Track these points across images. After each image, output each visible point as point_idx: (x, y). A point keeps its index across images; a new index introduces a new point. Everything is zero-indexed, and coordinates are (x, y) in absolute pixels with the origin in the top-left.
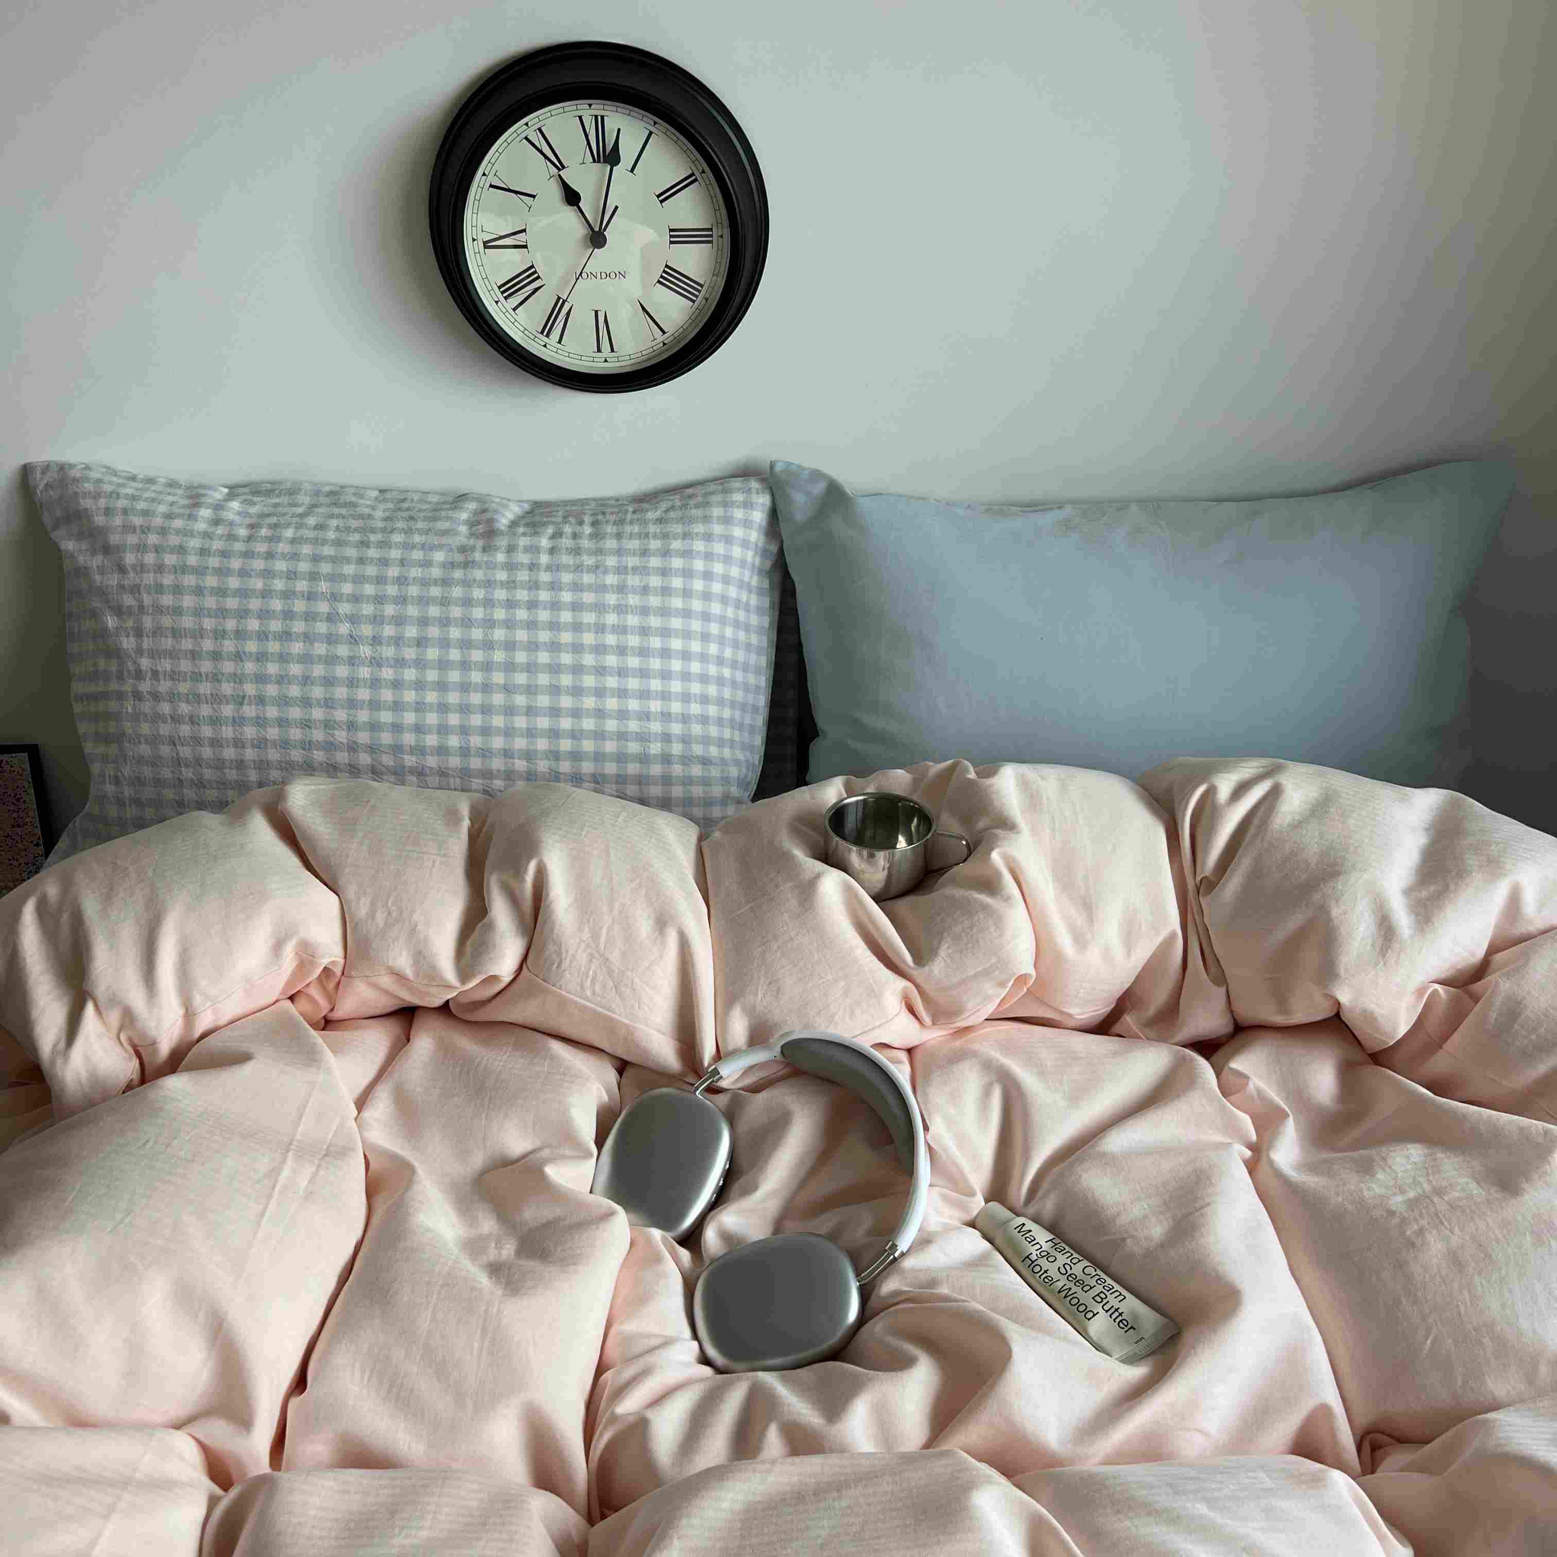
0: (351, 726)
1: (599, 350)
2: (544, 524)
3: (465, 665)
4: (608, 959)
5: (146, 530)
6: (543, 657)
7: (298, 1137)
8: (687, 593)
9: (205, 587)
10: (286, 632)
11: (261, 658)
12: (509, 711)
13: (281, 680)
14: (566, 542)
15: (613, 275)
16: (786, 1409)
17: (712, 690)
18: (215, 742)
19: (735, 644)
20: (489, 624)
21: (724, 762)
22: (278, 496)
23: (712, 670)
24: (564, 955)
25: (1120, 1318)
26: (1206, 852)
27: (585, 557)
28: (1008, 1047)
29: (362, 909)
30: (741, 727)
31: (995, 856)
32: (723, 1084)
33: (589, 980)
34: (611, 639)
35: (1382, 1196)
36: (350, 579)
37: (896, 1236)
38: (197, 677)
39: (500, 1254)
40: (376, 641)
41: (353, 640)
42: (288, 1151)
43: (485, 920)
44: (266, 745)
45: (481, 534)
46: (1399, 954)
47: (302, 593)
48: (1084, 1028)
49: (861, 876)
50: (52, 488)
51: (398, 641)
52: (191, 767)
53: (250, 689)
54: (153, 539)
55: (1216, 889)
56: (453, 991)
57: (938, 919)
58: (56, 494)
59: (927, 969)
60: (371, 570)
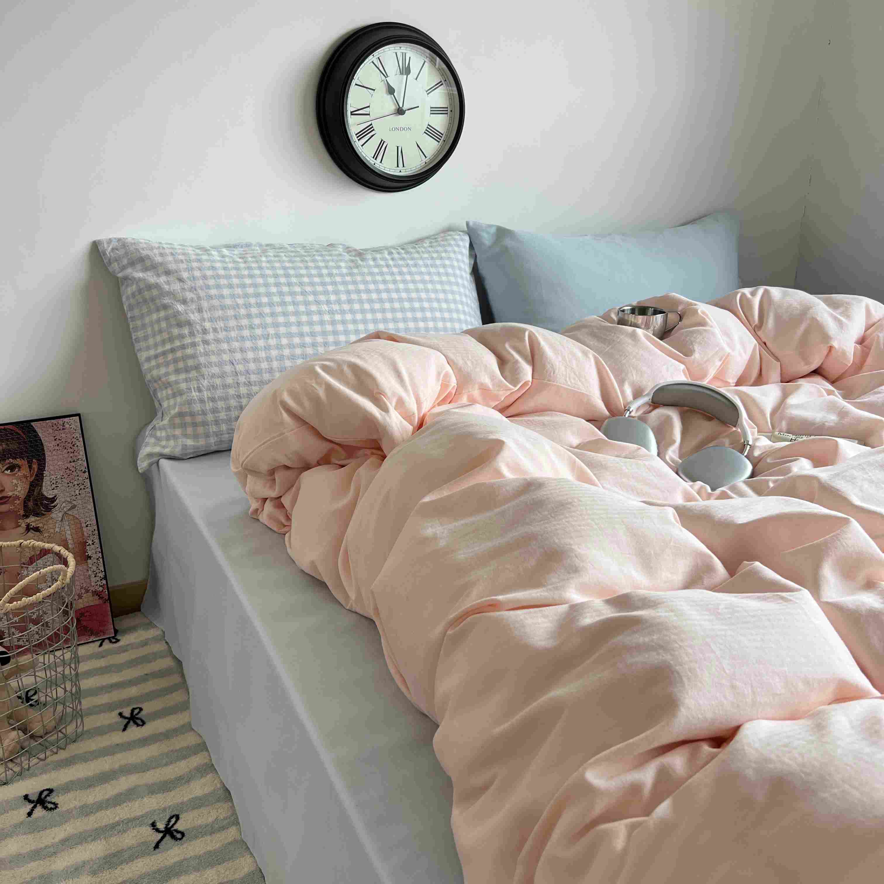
0: (326, 344)
1: (398, 166)
4: (572, 368)
5: (188, 261)
6: (407, 305)
9: (233, 284)
10: (283, 302)
11: (273, 315)
13: (286, 325)
14: (396, 256)
15: (406, 129)
24: (555, 368)
31: (699, 312)
33: (568, 378)
36: (305, 276)
37: (746, 439)
41: (317, 303)
45: (355, 255)
46: (847, 327)
47: (285, 283)
50: (117, 249)
51: (339, 302)
52: (244, 375)
53: (271, 331)
54: (195, 265)
55: (763, 327)
56: (509, 393)
57: (687, 339)
58: (121, 252)
59: (693, 357)
60: (314, 272)
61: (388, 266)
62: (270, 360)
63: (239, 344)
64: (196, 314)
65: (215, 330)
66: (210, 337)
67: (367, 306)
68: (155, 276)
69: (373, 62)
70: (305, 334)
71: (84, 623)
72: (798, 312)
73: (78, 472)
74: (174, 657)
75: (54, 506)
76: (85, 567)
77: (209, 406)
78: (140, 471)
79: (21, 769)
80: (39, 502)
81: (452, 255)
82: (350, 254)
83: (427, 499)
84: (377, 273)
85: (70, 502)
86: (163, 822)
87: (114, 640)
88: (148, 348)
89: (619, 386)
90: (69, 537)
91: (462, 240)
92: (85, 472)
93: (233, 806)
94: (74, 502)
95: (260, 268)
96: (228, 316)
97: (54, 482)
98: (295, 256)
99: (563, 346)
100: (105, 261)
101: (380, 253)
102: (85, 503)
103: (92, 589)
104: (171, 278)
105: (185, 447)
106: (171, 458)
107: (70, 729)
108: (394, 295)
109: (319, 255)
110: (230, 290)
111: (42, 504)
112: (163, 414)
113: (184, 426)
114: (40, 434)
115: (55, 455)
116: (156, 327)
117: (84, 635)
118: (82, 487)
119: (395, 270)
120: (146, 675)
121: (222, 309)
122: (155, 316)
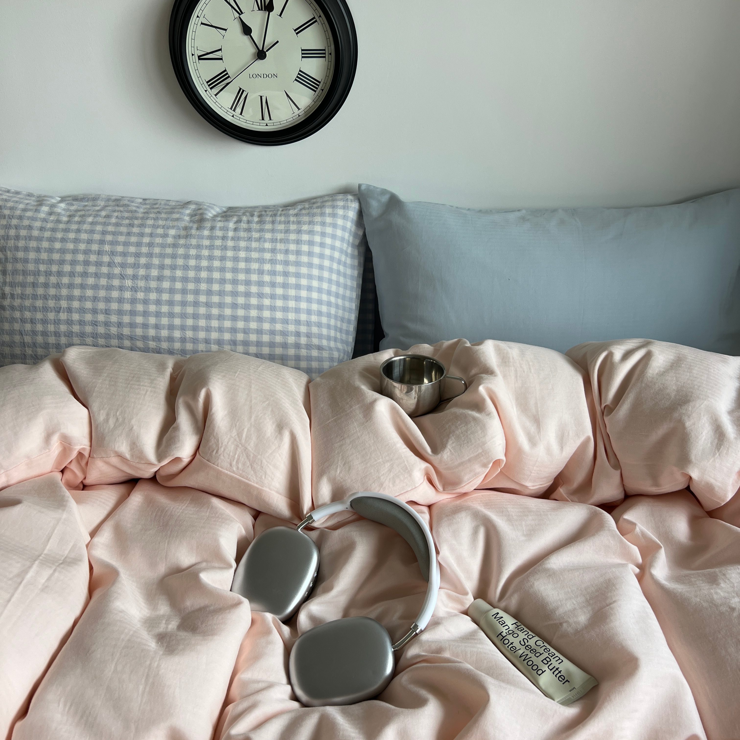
0: (120, 325)
1: (263, 119)
2: (232, 216)
3: (184, 291)
4: (247, 448)
5: (11, 217)
6: (228, 287)
7: (46, 552)
8: (310, 254)
9: (42, 248)
10: (85, 272)
11: (71, 286)
12: (208, 317)
13: (82, 299)
14: (244, 225)
15: (270, 76)
16: (341, 733)
17: (324, 309)
18: (45, 334)
19: (338, 284)
20: (198, 269)
21: (330, 349)
22: (88, 201)
23: (325, 297)
24: (220, 445)
25: (559, 674)
26: (608, 390)
27: (253, 233)
28: (488, 505)
29: (101, 417)
30: (341, 330)
31: (482, 389)
32: (315, 525)
33: (235, 461)
34: (267, 278)
35: (725, 598)
36: (122, 244)
37: (417, 621)
38: (35, 297)
39: (167, 628)
40: (135, 277)
41: (122, 277)
42: (35, 560)
43: (174, 425)
44: (72, 335)
45: (196, 221)
46: (728, 449)
47: (95, 251)
48: (534, 495)
49: (401, 401)
51: (147, 278)
53: (64, 304)
54: (14, 222)
55: (613, 413)
56: (155, 467)
57: (449, 426)
59: (442, 455)
60: (134, 239)
63: (31, 314)
66: (7, 302)
82: (193, 218)
95: (79, 231)
96: (27, 282)
98: (127, 218)
101: (228, 220)
108: (216, 275)
109: (154, 218)
110: (36, 254)
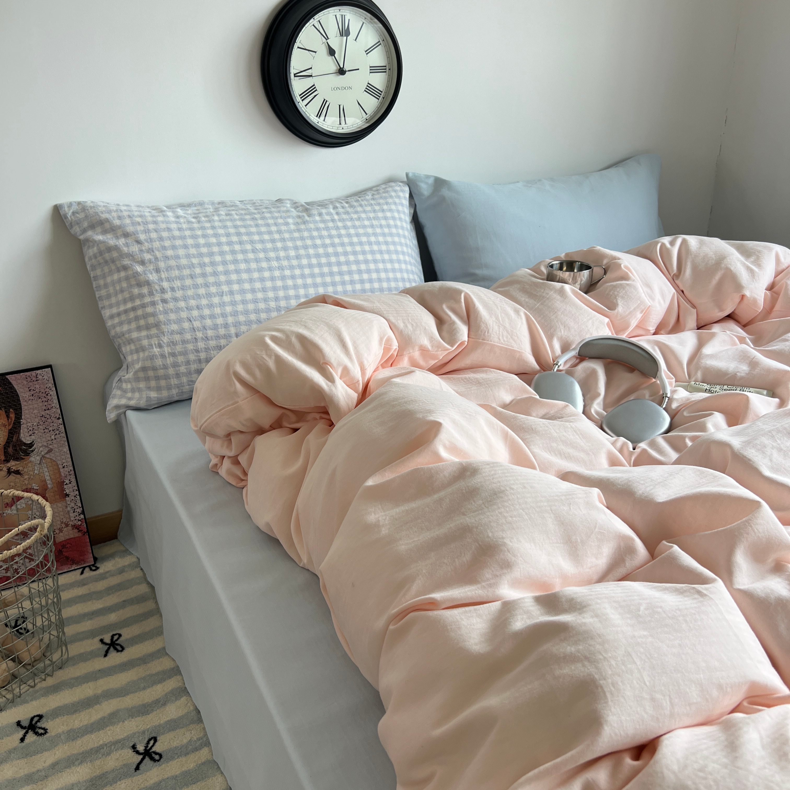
0: (277, 299)
1: (340, 124)
3: (320, 265)
4: (505, 327)
5: (145, 223)
6: (351, 258)
8: (396, 227)
9: (188, 245)
10: (236, 260)
11: (226, 273)
12: (343, 283)
13: (239, 282)
14: (341, 210)
15: (347, 88)
20: (325, 246)
22: (196, 206)
24: (489, 327)
26: (671, 266)
29: (399, 324)
31: (623, 267)
33: (501, 336)
34: (375, 248)
36: (256, 234)
37: (665, 391)
38: (196, 286)
40: (278, 259)
41: (268, 259)
46: (758, 277)
47: (236, 242)
50: (77, 213)
51: (288, 258)
52: (201, 331)
53: (225, 288)
54: (151, 226)
55: (681, 276)
56: (446, 352)
57: (611, 293)
58: (81, 216)
59: (616, 311)
60: (263, 229)
61: (333, 221)
62: (224, 315)
63: (195, 302)
64: (154, 274)
65: (173, 289)
66: (168, 296)
67: (314, 261)
68: (114, 239)
69: (313, 25)
70: (257, 290)
71: (66, 554)
72: (713, 262)
73: (53, 419)
74: (149, 583)
75: (32, 451)
76: (64, 504)
77: (170, 361)
78: (109, 422)
79: (13, 698)
80: (18, 448)
81: (393, 207)
82: (298, 209)
83: (370, 482)
84: (323, 228)
85: (47, 447)
86: (143, 745)
87: (93, 567)
88: (111, 306)
89: (548, 342)
90: (48, 478)
91: (403, 191)
92: (59, 419)
93: (204, 729)
94: (50, 446)
95: (213, 228)
96: (184, 275)
97: (31, 429)
98: (245, 214)
99: (496, 305)
100: (67, 224)
101: (326, 208)
102: (61, 446)
103: (71, 523)
104: (129, 241)
105: (149, 399)
106: (137, 409)
107: (56, 657)
108: (340, 249)
109: (268, 212)
110: (185, 250)
111: (21, 449)
112: (127, 366)
113: (147, 379)
114: (14, 386)
115: (30, 405)
116: (118, 288)
117: (67, 564)
118: (57, 432)
119: (340, 224)
120: (124, 601)
121: (178, 269)
122: (116, 277)
